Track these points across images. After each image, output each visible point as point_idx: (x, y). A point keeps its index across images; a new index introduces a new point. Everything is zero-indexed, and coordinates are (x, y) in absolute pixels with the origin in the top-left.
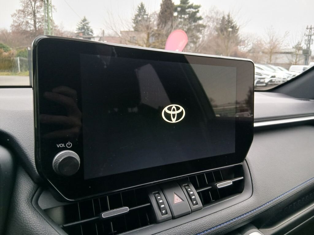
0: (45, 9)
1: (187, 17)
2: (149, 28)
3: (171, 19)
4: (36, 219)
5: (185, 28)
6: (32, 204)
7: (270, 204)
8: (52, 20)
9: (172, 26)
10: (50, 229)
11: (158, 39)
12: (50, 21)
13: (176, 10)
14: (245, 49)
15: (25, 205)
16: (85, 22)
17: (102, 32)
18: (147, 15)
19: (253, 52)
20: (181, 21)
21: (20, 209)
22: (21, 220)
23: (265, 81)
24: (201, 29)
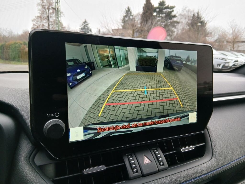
0: (56, 15)
1: (164, 16)
2: (134, 26)
3: (151, 18)
4: (31, 173)
5: (163, 24)
6: (29, 161)
7: (227, 166)
8: (61, 23)
9: (152, 23)
10: (41, 181)
11: (141, 34)
12: (60, 24)
13: (155, 11)
14: (212, 39)
15: (24, 162)
16: (86, 24)
17: (98, 30)
18: (133, 16)
19: (219, 42)
20: (159, 19)
21: (19, 165)
22: (21, 173)
23: (229, 65)
24: (175, 24)
